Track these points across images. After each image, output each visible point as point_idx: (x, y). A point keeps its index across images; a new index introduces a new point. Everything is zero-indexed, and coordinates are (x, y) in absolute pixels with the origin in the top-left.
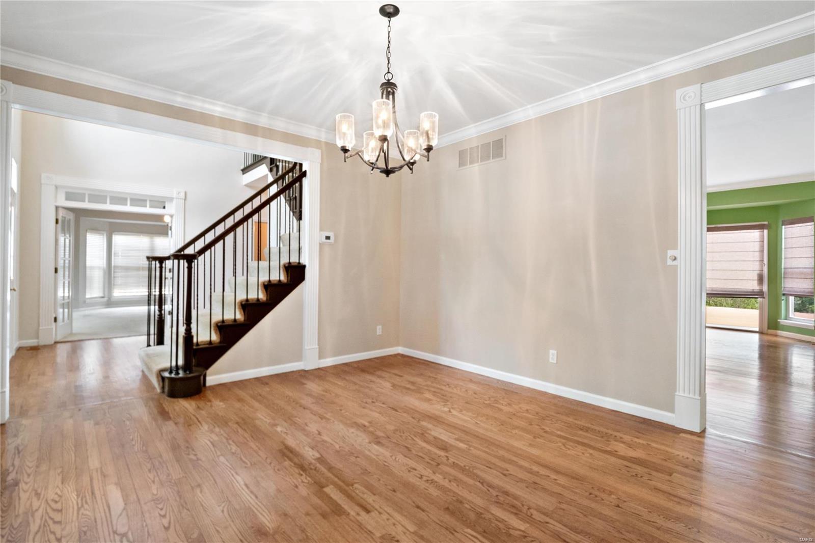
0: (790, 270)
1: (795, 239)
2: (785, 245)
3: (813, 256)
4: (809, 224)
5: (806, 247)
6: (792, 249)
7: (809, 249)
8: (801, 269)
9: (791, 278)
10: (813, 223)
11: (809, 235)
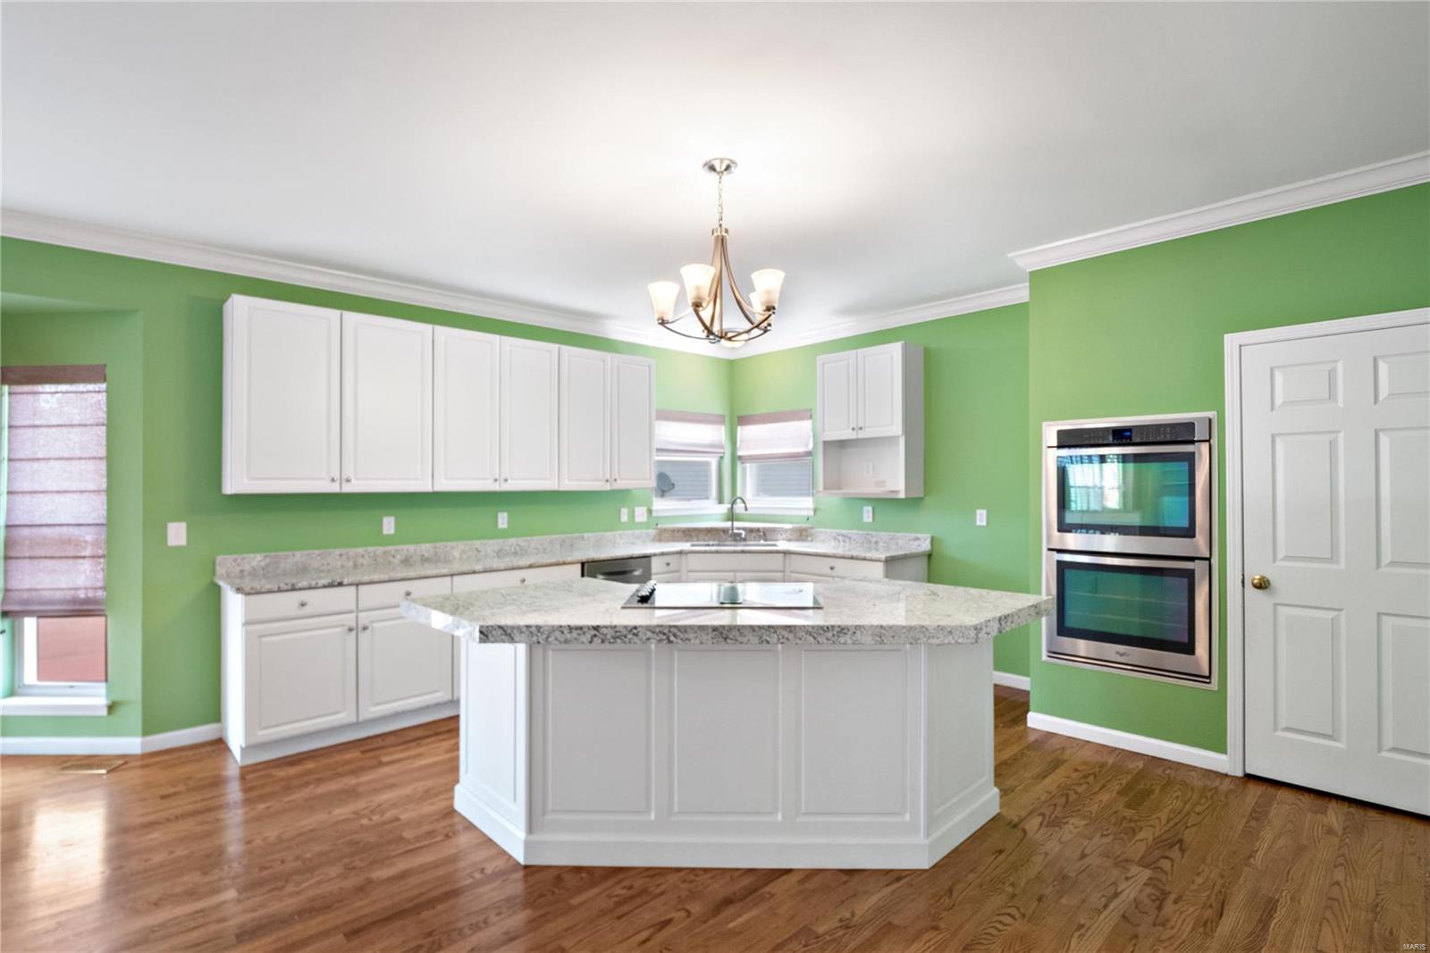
0: (26, 532)
1: (45, 430)
2: (10, 450)
3: (104, 486)
4: (91, 387)
5: (80, 459)
6: (36, 465)
7: (91, 465)
8: (65, 529)
9: (30, 558)
10: (104, 386)
11: (91, 421)
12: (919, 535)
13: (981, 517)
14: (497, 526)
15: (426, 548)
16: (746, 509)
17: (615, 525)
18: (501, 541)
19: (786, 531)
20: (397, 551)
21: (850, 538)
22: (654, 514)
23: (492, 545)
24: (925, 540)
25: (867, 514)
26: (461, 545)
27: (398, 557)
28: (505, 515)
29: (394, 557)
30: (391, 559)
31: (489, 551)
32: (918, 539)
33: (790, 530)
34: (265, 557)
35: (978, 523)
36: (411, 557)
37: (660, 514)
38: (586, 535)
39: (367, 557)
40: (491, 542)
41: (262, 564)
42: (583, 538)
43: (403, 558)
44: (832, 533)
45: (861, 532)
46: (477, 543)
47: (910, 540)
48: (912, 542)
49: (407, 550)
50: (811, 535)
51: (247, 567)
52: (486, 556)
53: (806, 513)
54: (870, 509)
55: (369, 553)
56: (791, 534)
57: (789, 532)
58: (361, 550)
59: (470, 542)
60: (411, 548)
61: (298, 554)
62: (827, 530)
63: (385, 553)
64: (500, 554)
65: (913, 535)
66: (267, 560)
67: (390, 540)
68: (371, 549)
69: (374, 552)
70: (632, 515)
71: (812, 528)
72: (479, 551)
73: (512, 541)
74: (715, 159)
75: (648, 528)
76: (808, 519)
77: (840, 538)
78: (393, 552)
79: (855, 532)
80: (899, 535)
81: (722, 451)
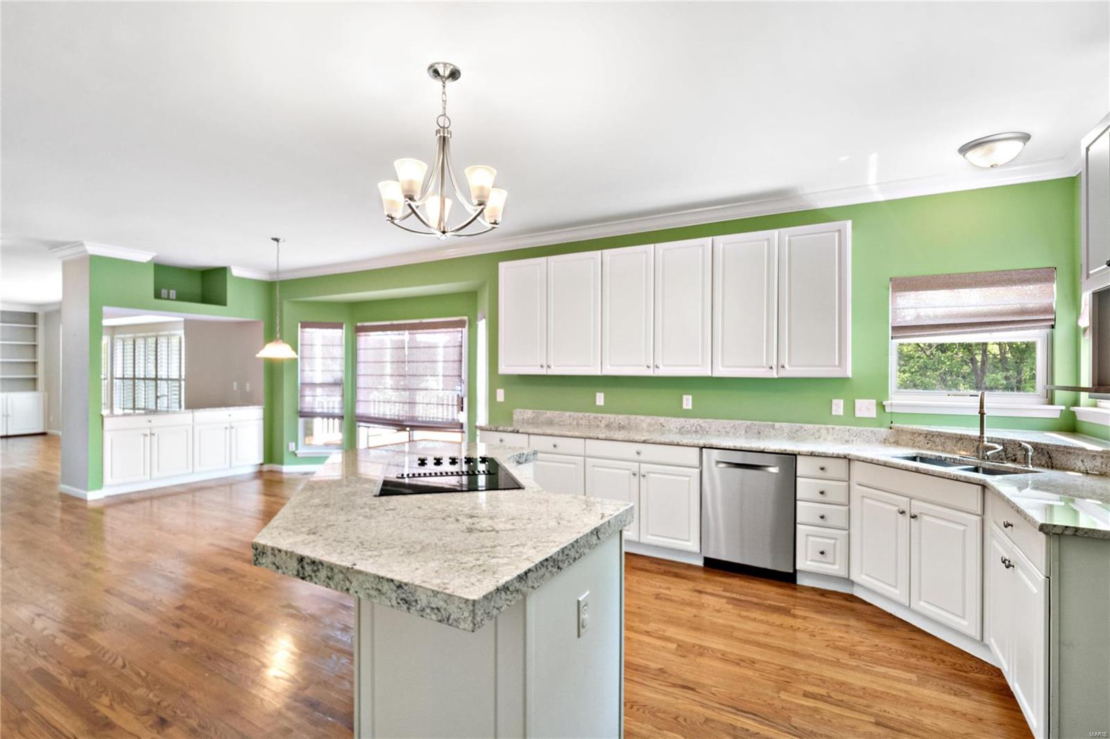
14: (682, 407)
15: (621, 418)
17: (826, 418)
18: (682, 420)
20: (602, 418)
22: (888, 410)
23: (674, 423)
26: (649, 419)
27: (603, 422)
28: (690, 397)
29: (601, 421)
30: (599, 423)
31: (672, 426)
34: (534, 412)
36: (612, 423)
37: (894, 410)
38: (777, 425)
39: (584, 419)
40: (674, 419)
41: (532, 416)
42: (773, 427)
43: (606, 424)
46: (662, 419)
49: (610, 419)
51: (525, 417)
52: (670, 431)
55: (585, 417)
58: (581, 415)
59: (656, 417)
60: (612, 416)
61: (548, 412)
63: (595, 418)
64: (681, 431)
66: (534, 414)
67: (600, 410)
68: (587, 414)
69: (589, 416)
70: (850, 408)
72: (663, 426)
73: (692, 421)
74: (438, 63)
75: (880, 426)
78: (600, 418)
81: (1053, 317)
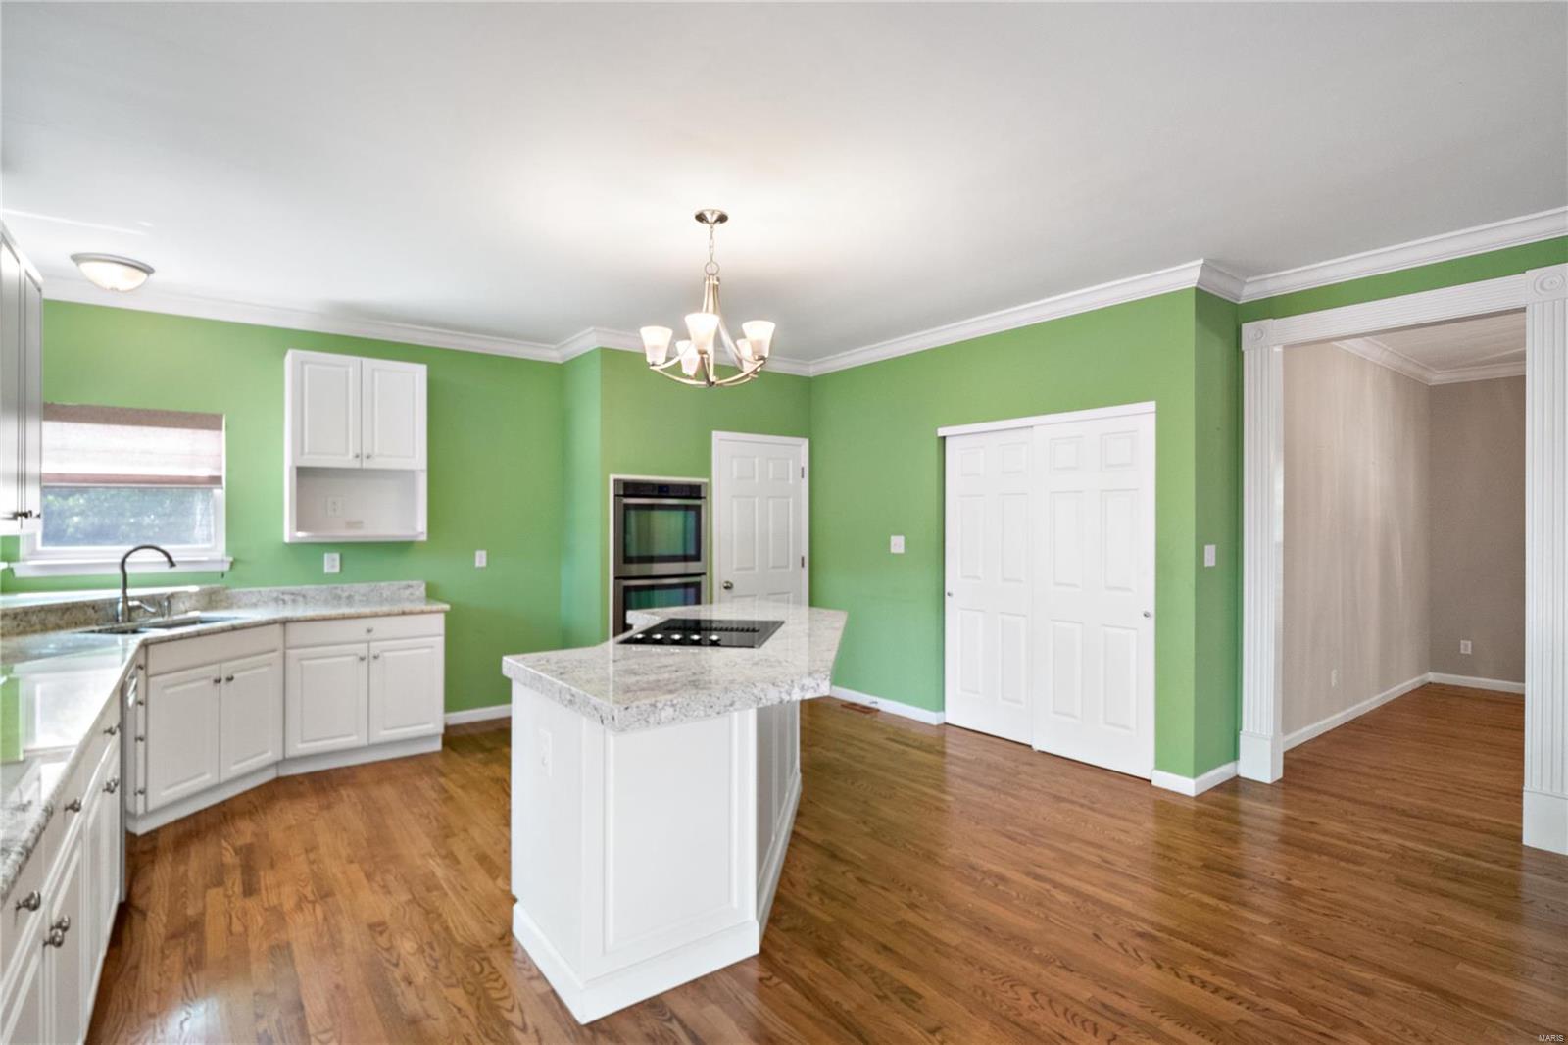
12: (410, 583)
13: (481, 558)
16: (172, 563)
19: (190, 595)
21: (304, 596)
24: (420, 586)
25: (331, 563)
32: (409, 587)
33: (196, 594)
35: (477, 564)
44: (271, 591)
45: (325, 587)
47: (399, 589)
48: (401, 591)
50: (228, 598)
53: (218, 568)
54: (337, 556)
56: (198, 601)
57: (194, 598)
62: (262, 589)
65: (404, 583)
71: (227, 588)
76: (223, 576)
77: (287, 597)
79: (313, 587)
80: (383, 584)
